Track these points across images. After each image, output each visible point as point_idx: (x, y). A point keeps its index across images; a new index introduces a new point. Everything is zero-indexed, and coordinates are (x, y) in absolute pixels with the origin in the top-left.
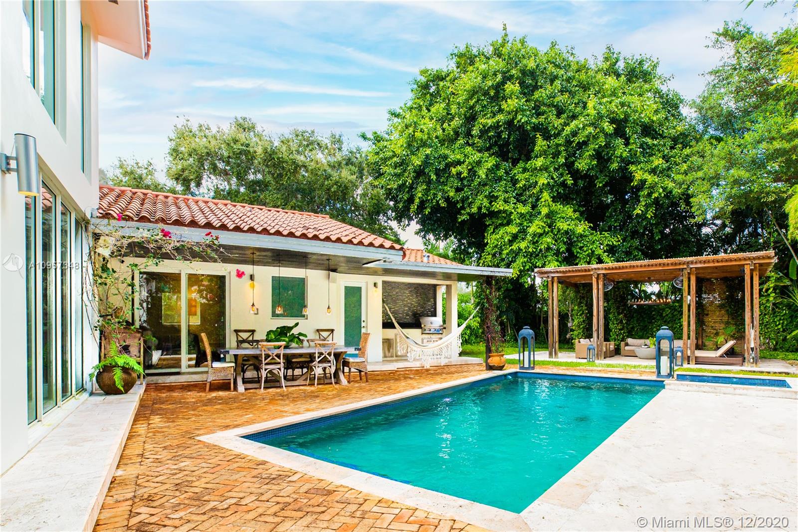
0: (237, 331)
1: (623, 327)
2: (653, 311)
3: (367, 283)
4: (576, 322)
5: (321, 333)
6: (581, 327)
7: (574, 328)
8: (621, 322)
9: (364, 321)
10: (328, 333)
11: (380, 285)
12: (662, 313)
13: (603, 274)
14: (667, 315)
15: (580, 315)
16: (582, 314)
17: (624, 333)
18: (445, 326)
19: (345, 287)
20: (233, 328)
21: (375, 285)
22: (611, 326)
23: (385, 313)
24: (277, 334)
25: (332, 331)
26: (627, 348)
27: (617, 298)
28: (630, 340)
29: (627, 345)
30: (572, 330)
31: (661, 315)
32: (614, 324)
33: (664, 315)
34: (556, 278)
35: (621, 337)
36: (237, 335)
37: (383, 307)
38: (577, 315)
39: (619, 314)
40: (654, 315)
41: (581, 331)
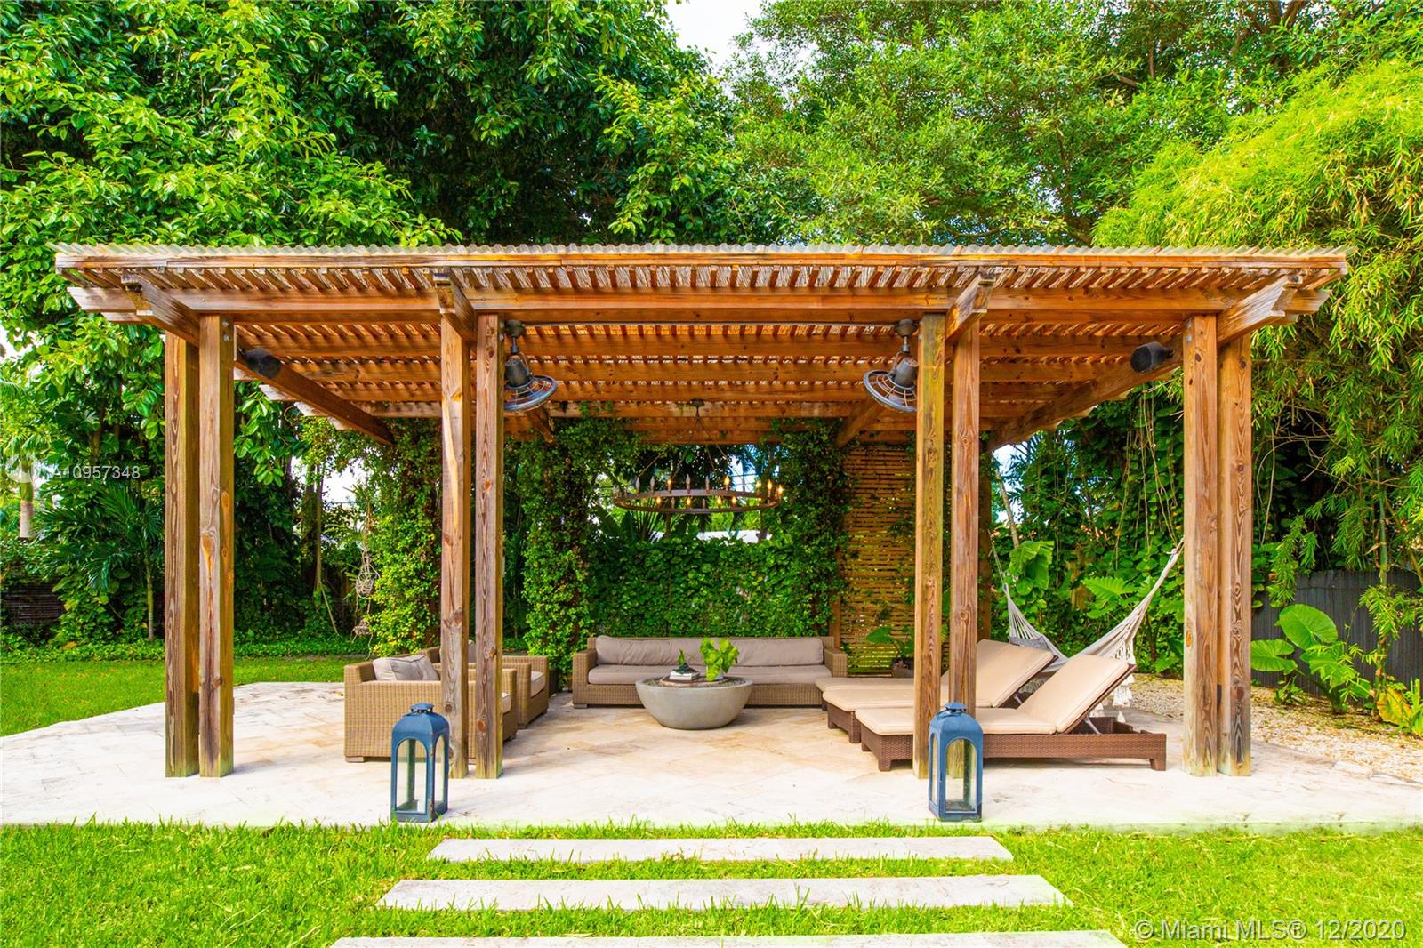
1: (577, 594)
2: (621, 555)
4: (388, 574)
6: (409, 594)
7: (378, 597)
8: (569, 576)
12: (643, 561)
13: (504, 316)
14: (655, 565)
15: (405, 550)
16: (414, 545)
17: (580, 616)
22: (530, 592)
26: (597, 675)
27: (553, 492)
28: (604, 645)
29: (594, 661)
30: (376, 608)
31: (641, 565)
32: (541, 585)
33: (648, 563)
34: (213, 325)
35: (568, 630)
38: (392, 551)
39: (560, 547)
40: (624, 563)
41: (408, 610)
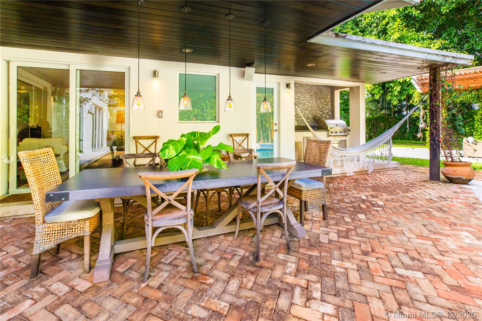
0: (136, 139)
3: (279, 83)
5: (235, 138)
9: (276, 124)
10: (242, 138)
11: (292, 86)
18: (349, 128)
19: (257, 88)
20: (132, 134)
21: (288, 86)
23: (297, 116)
24: (180, 147)
25: (247, 135)
36: (136, 142)
37: (296, 109)
